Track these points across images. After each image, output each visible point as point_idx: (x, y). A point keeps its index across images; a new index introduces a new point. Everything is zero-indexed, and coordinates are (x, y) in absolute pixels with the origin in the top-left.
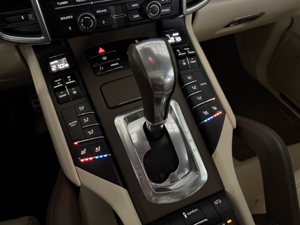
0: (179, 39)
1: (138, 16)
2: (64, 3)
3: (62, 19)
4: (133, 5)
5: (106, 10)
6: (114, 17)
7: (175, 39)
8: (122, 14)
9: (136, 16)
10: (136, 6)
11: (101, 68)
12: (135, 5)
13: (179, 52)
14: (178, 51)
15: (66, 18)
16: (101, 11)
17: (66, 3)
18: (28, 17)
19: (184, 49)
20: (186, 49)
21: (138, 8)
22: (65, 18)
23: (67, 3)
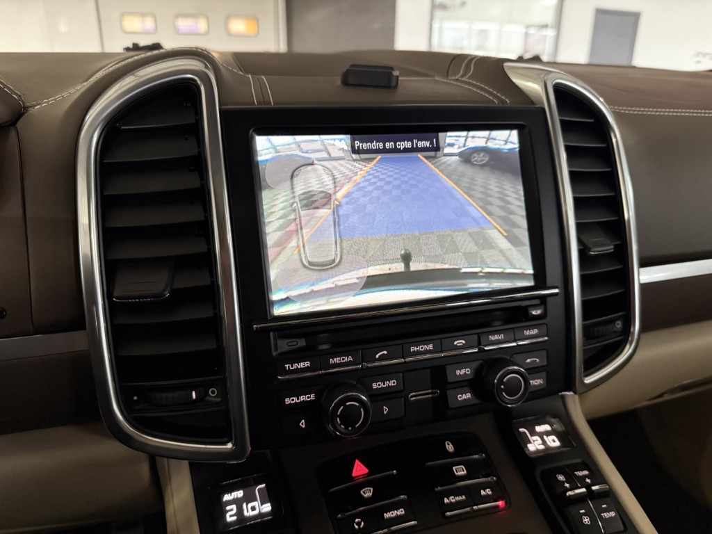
0: (553, 441)
1: (469, 395)
2: (301, 365)
3: (288, 401)
4: (458, 372)
5: (394, 383)
6: (412, 397)
7: (544, 442)
8: (430, 391)
9: (464, 397)
10: (465, 373)
11: (359, 524)
12: (463, 372)
13: (563, 483)
14: (561, 478)
15: (298, 399)
16: (384, 384)
17: (306, 365)
18: (207, 394)
19: (576, 473)
20: (580, 473)
21: (471, 377)
22: (295, 399)
23: (309, 365)
